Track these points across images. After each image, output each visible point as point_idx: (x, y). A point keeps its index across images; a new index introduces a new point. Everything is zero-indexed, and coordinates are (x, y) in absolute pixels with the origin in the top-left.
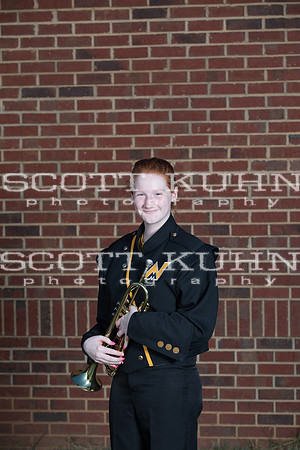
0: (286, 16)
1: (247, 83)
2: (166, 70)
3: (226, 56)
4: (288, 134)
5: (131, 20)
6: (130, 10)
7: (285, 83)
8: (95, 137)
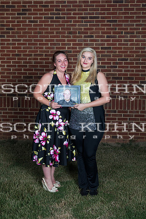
0: (61, 16)
1: (49, 35)
2: (26, 31)
3: (44, 27)
5: (16, 16)
7: (60, 35)
8: (6, 50)
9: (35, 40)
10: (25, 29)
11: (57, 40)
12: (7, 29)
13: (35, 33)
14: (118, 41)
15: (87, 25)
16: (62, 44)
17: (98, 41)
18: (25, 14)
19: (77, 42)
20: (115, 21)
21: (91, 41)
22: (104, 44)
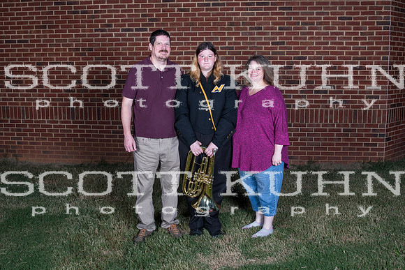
0: (219, 2)
1: (205, 27)
2: (174, 22)
3: (197, 16)
4: (220, 46)
5: (162, 3)
7: (219, 27)
9: (186, 34)
10: (173, 20)
11: (214, 34)
12: (150, 20)
13: (186, 24)
14: (293, 34)
15: (253, 14)
16: (222, 39)
17: (268, 34)
19: (241, 36)
20: (290, 9)
21: (258, 34)
22: (276, 38)
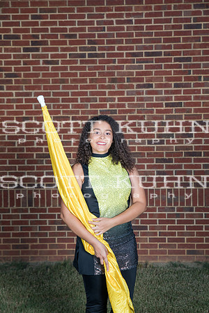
0: (98, 52)
1: (79, 85)
2: (40, 78)
3: (69, 71)
4: (99, 109)
5: (22, 53)
6: (22, 47)
7: (98, 84)
8: (6, 110)
9: (55, 94)
10: (38, 75)
11: (92, 93)
12: (7, 75)
13: (54, 81)
14: (193, 92)
15: (141, 67)
16: (101, 100)
17: (160, 92)
18: (37, 50)
19: (126, 96)
20: (189, 59)
22: (170, 98)
